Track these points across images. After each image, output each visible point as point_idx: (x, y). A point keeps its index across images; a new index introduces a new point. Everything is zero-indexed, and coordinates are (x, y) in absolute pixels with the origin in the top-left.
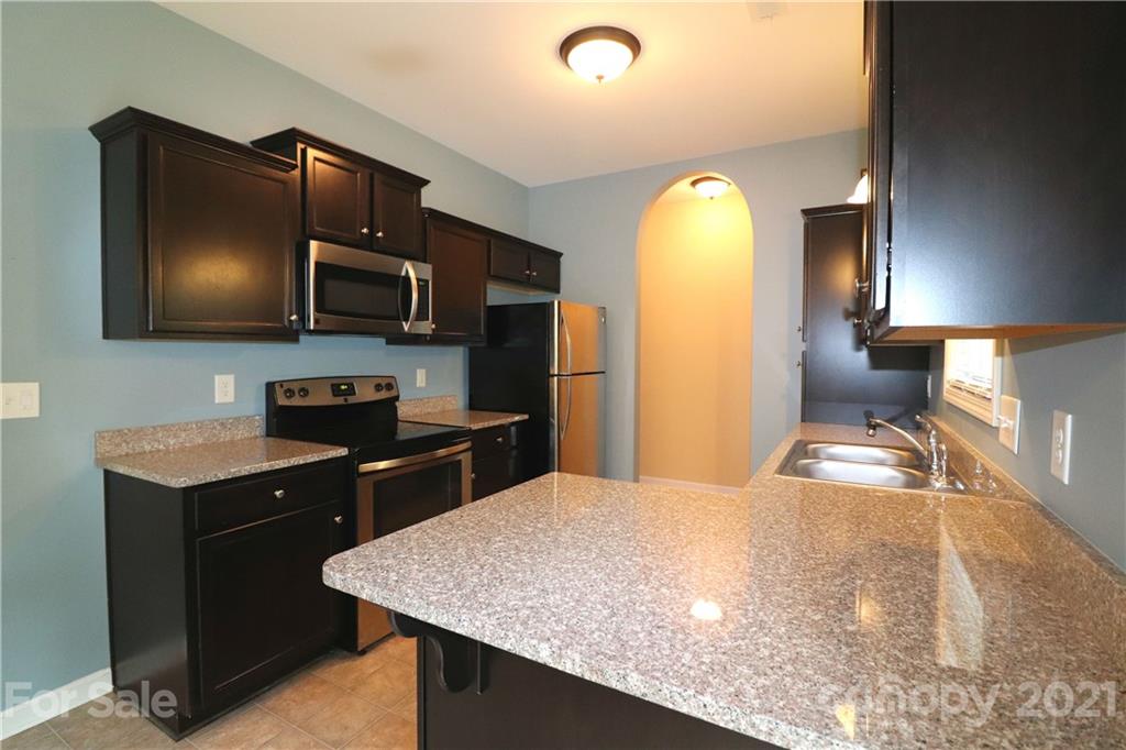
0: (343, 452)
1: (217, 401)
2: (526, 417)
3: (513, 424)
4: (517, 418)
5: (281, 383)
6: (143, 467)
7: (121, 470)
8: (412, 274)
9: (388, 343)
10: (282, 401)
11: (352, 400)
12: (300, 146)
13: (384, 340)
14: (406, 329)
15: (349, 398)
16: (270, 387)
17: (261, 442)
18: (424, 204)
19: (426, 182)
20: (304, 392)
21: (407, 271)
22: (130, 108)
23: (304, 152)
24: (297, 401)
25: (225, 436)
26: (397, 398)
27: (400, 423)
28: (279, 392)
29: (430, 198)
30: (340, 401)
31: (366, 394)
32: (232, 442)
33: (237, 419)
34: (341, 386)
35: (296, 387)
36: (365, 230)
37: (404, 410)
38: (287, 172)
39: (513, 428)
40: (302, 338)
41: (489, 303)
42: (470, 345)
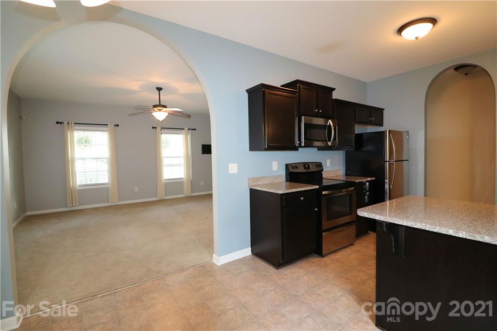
0: (317, 187)
1: (273, 170)
2: (374, 178)
3: (367, 181)
4: (369, 179)
5: (290, 164)
6: (261, 187)
7: (254, 188)
8: (331, 124)
9: (318, 150)
10: (291, 170)
11: (310, 171)
12: (298, 85)
13: (317, 149)
14: (330, 145)
15: (309, 170)
16: (287, 165)
17: (284, 184)
18: (333, 98)
19: (334, 89)
20: (297, 167)
21: (330, 123)
22: (262, 84)
23: (299, 86)
24: (295, 170)
25: (276, 181)
26: (322, 170)
27: (324, 180)
28: (290, 167)
29: (335, 95)
30: (306, 171)
31: (313, 169)
32: (277, 183)
33: (279, 176)
34: (306, 165)
35: (294, 165)
36: (317, 110)
37: (324, 175)
38: (295, 94)
39: (367, 183)
40: (299, 149)
41: (356, 133)
42: (346, 149)
